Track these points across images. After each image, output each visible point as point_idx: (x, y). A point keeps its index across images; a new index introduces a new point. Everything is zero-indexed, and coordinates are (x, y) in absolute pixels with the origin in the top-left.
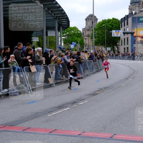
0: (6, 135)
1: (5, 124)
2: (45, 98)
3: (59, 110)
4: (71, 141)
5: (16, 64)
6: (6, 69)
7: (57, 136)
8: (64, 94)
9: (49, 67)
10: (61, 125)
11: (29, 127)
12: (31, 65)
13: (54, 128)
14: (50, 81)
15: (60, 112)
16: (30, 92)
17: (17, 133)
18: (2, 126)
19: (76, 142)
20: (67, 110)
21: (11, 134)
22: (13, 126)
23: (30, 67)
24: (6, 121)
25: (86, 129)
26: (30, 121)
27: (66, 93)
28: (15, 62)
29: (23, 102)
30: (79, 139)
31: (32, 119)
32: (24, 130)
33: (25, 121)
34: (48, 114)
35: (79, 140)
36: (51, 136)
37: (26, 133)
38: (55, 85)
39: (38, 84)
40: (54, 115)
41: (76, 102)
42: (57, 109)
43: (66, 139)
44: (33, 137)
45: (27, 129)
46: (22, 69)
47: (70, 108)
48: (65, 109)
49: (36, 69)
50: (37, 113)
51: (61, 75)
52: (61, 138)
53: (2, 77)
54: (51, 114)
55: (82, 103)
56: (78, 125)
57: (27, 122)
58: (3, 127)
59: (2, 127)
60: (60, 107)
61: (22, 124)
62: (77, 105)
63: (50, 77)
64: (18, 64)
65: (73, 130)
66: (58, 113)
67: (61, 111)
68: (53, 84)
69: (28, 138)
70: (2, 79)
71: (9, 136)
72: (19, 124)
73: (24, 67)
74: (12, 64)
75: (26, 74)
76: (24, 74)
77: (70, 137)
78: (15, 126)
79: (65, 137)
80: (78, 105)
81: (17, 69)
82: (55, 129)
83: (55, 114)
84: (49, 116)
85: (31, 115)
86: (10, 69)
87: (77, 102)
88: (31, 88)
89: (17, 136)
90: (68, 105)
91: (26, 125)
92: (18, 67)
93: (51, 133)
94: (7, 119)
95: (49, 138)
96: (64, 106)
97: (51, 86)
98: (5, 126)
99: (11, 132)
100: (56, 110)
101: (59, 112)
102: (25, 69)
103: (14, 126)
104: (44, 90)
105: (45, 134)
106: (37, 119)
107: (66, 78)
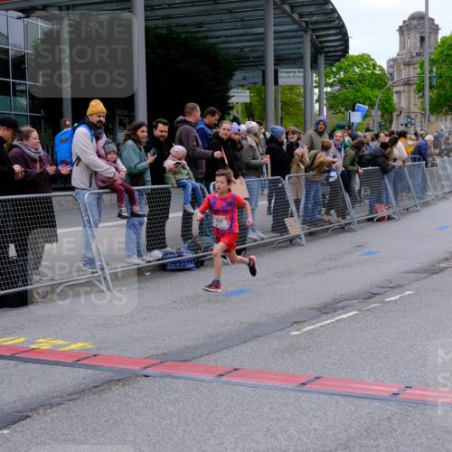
0: (168, 388)
1: (163, 354)
2: (276, 279)
3: (324, 317)
4: (370, 413)
5: (188, 175)
6: (158, 189)
7: (322, 396)
8: (336, 268)
10: (333, 364)
11: (237, 367)
13: (312, 373)
14: (289, 228)
15: (329, 324)
17: (201, 385)
18: (156, 362)
19: (386, 416)
20: (350, 317)
21: (181, 386)
22: (184, 361)
24: (163, 345)
25: (415, 378)
26: (235, 348)
27: (343, 266)
28: (184, 167)
30: (393, 407)
31: (240, 343)
32: (221, 375)
33: (221, 349)
34: (290, 329)
35: (395, 410)
36: (307, 395)
37: (227, 383)
38: (307, 241)
39: (251, 235)
40: (308, 331)
41: (375, 294)
42: (317, 313)
43: (353, 408)
44: (250, 396)
45: (228, 373)
46: (206, 190)
47: (357, 312)
48: (345, 313)
49: (248, 189)
51: (324, 209)
52: (337, 402)
53: (147, 214)
54: (299, 330)
55: (397, 297)
56: (388, 366)
57: (227, 353)
58: (157, 364)
59: (153, 365)
60: (327, 309)
61: (213, 357)
62: (381, 302)
64: (192, 174)
65: (371, 379)
66: (321, 326)
67: (329, 321)
68: (299, 237)
69: (235, 399)
70: (146, 219)
71: (177, 392)
72: (204, 358)
74: (175, 173)
77: (366, 402)
78: (192, 363)
79: (349, 399)
80: (383, 302)
81: (190, 189)
82: (314, 375)
83: (313, 330)
84: (296, 335)
85: (236, 331)
86: (168, 189)
87: (378, 294)
89: (201, 391)
90: (350, 302)
91: (226, 359)
92: (192, 183)
93: (306, 388)
94: (166, 341)
95: (301, 401)
96: (340, 305)
97: (292, 242)
98: (162, 362)
99: (183, 381)
100: (312, 318)
101: (326, 322)
103: (188, 363)
104: (272, 254)
105: (284, 389)
106: (256, 343)
107: (340, 219)
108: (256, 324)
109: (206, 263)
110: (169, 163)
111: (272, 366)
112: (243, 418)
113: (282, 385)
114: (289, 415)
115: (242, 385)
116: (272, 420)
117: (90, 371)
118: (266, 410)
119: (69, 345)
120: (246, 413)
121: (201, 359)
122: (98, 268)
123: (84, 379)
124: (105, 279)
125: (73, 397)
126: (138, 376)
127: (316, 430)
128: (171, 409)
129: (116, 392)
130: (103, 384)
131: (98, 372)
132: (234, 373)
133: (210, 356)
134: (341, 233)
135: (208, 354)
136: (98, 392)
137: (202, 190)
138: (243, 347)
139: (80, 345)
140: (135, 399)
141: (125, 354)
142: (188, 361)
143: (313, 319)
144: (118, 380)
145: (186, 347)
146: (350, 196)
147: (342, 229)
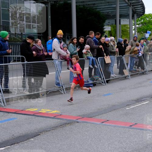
0: (85, 126)
1: (83, 115)
2: (121, 90)
3: (137, 103)
5: (90, 55)
7: (137, 130)
8: (141, 87)
9: (124, 57)
10: (141, 119)
11: (108, 120)
12: (106, 56)
13: (134, 122)
14: (125, 73)
15: (139, 106)
16: (104, 84)
17: (96, 125)
20: (146, 103)
21: (89, 126)
22: (90, 117)
23: (105, 57)
26: (107, 113)
27: (143, 86)
28: (89, 52)
29: (98, 94)
34: (126, 107)
36: (132, 129)
37: (105, 125)
38: (131, 77)
39: (112, 75)
40: (132, 108)
42: (135, 102)
44: (113, 129)
45: (106, 121)
47: (149, 102)
48: (145, 102)
49: (111, 60)
50: (114, 106)
51: (137, 67)
52: (143, 132)
54: (129, 108)
57: (104, 115)
58: (81, 118)
59: (80, 118)
60: (138, 100)
63: (126, 69)
64: (92, 55)
66: (136, 106)
68: (128, 76)
69: (108, 131)
73: (99, 58)
74: (86, 54)
75: (100, 65)
76: (98, 65)
81: (91, 60)
82: (135, 123)
84: (127, 109)
85: (108, 108)
86: (84, 60)
88: (105, 80)
89: (96, 128)
90: (147, 98)
91: (104, 117)
92: (92, 58)
93: (132, 127)
94: (84, 111)
95: (130, 132)
96: (143, 99)
97: (126, 78)
98: (83, 118)
99: (90, 124)
101: (138, 105)
102: (99, 60)
104: (119, 82)
105: (124, 128)
106: (114, 112)
107: (142, 70)
108: (114, 105)
109: (97, 85)
110: (84, 51)
111: (120, 119)
112: (111, 137)
113: (124, 126)
114: (127, 136)
115: (110, 126)
116: (121, 138)
117: (59, 120)
118: (119, 134)
119: (52, 111)
120: (112, 135)
121: (96, 117)
122: (61, 86)
123: (57, 122)
124: (63, 89)
125: (54, 128)
126: (75, 122)
127: (136, 141)
128: (86, 133)
129: (68, 127)
130: (63, 125)
131: (62, 120)
132: (108, 121)
133: (99, 116)
134: (142, 75)
135: (98, 115)
136: (62, 127)
137: (95, 60)
138: (110, 113)
139: (55, 111)
140: (74, 130)
141: (70, 115)
142: (92, 117)
143: (134, 104)
144: (69, 123)
145: (91, 113)
146: (146, 62)
147: (143, 73)
